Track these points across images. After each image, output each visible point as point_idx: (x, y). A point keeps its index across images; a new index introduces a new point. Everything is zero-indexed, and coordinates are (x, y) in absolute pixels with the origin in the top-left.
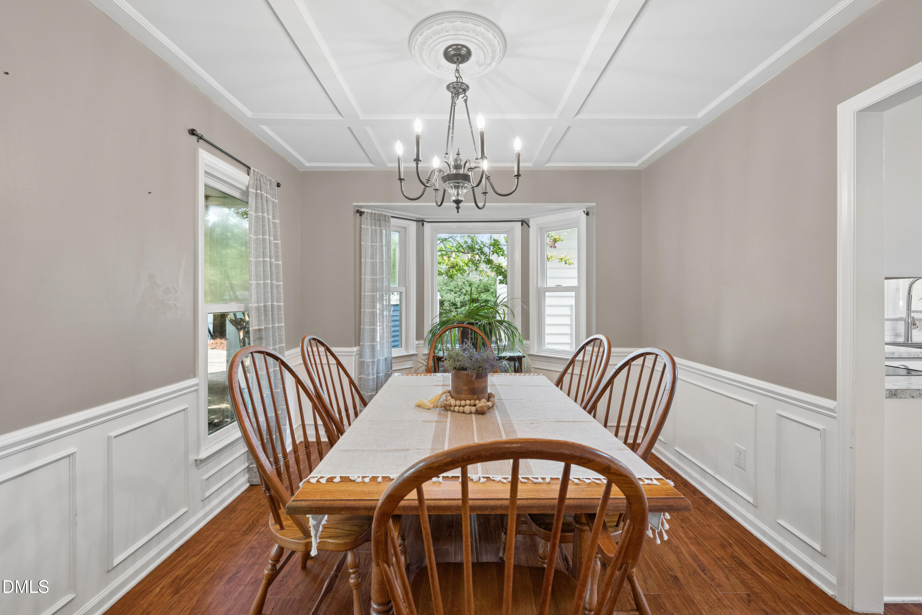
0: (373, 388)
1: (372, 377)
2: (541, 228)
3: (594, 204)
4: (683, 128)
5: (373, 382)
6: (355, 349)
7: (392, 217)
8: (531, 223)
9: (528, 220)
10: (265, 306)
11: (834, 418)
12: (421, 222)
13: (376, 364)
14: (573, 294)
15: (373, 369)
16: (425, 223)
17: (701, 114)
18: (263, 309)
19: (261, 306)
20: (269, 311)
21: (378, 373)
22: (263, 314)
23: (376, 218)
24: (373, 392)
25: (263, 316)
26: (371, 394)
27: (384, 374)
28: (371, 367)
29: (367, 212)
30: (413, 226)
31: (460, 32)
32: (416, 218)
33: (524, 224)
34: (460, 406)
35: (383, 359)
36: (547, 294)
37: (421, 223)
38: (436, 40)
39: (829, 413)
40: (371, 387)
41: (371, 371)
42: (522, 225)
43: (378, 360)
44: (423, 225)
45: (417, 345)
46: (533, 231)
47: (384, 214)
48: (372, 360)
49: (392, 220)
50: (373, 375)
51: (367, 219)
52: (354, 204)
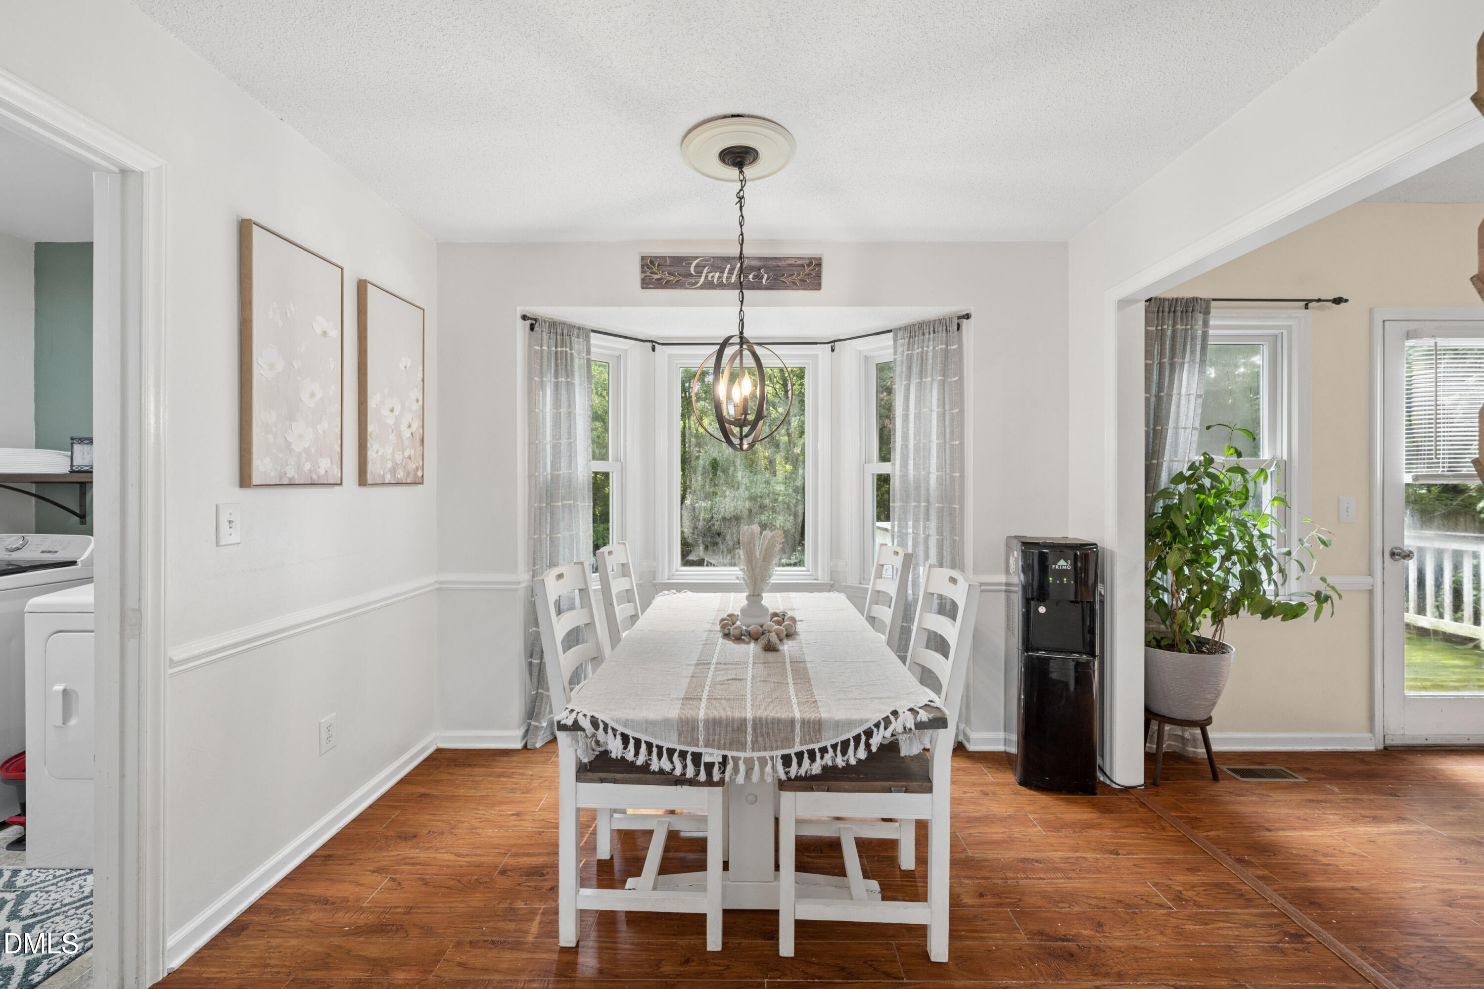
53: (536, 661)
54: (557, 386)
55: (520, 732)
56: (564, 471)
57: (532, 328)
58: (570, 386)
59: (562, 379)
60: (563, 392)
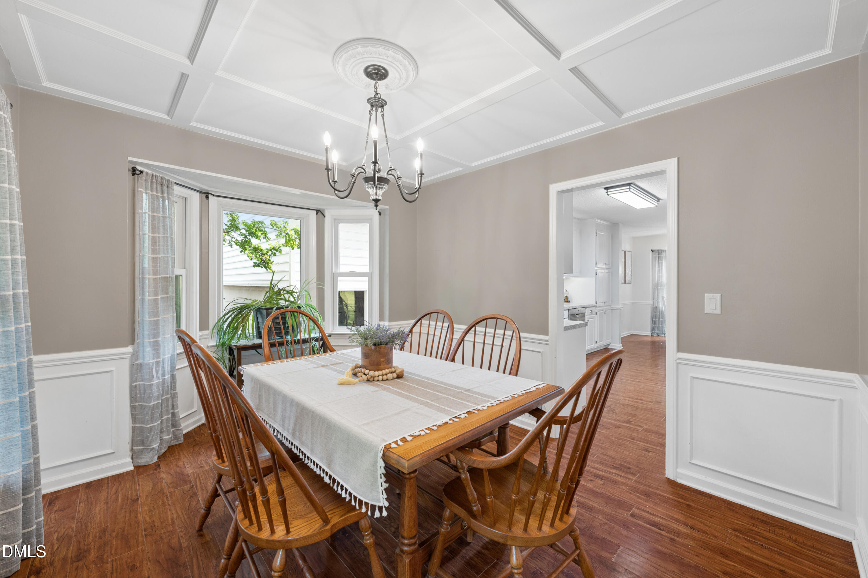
0: (159, 395)
1: (157, 382)
2: (335, 220)
3: (388, 207)
4: (459, 169)
5: (158, 387)
6: (129, 349)
7: (176, 183)
8: (327, 214)
9: (324, 210)
10: (15, 296)
11: (548, 344)
12: (207, 195)
13: (161, 364)
14: (366, 279)
15: (157, 371)
16: (210, 196)
17: (474, 164)
18: (11, 299)
19: (9, 295)
20: (19, 303)
21: (163, 375)
22: (12, 307)
23: (158, 182)
24: (158, 400)
25: (12, 311)
26: (155, 403)
27: (170, 376)
28: (154, 370)
29: (147, 173)
30: (196, 197)
31: (395, 63)
32: (200, 188)
33: (319, 213)
34: (383, 375)
35: (168, 357)
36: (340, 278)
37: (204, 195)
38: (373, 57)
39: (545, 343)
40: (156, 394)
41: (155, 374)
42: (317, 214)
43: (163, 360)
44: (207, 197)
45: (200, 336)
46: (328, 221)
47: (167, 178)
48: (155, 360)
49: (176, 187)
50: (158, 378)
51: (146, 181)
52: (130, 159)
53: (654, 319)
54: (659, 263)
55: (650, 333)
56: (660, 281)
57: (653, 251)
58: (662, 263)
59: (660, 262)
60: (660, 264)
